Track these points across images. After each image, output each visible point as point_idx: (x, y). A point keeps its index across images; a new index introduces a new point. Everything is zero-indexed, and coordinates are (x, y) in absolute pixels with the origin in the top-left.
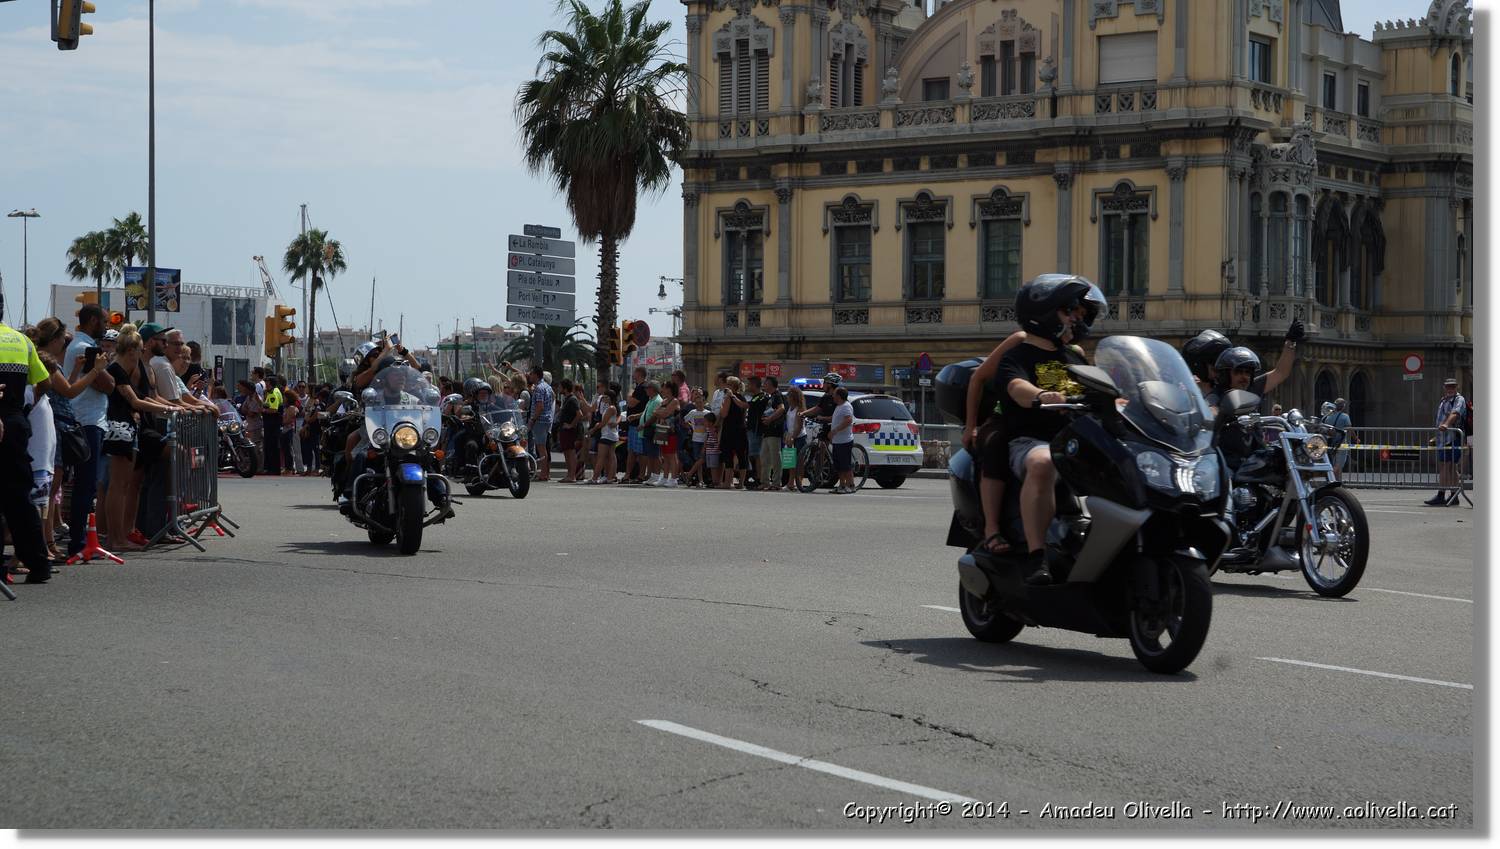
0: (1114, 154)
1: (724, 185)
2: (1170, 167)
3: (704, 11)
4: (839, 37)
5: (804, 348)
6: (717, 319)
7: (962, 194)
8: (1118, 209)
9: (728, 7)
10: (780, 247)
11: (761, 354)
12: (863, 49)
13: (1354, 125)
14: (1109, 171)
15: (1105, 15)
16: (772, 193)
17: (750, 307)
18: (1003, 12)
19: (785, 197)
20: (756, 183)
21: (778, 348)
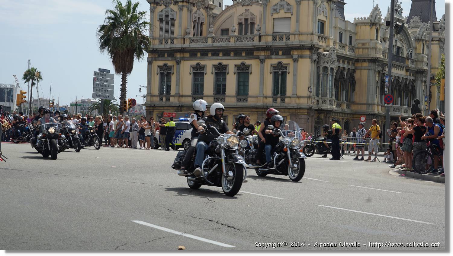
0: (277, 54)
1: (160, 58)
2: (294, 57)
3: (155, 6)
4: (196, 15)
5: (183, 109)
6: (157, 99)
7: (232, 64)
8: (278, 70)
9: (162, 5)
10: (176, 78)
11: (170, 110)
12: (203, 19)
13: (347, 48)
14: (276, 58)
15: (275, 12)
16: (174, 61)
17: (168, 96)
18: (245, 10)
19: (178, 63)
20: (170, 58)
21: (175, 108)
